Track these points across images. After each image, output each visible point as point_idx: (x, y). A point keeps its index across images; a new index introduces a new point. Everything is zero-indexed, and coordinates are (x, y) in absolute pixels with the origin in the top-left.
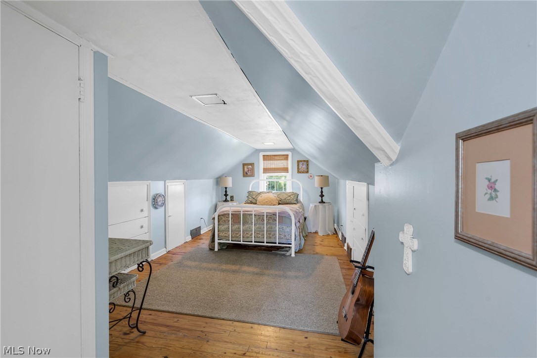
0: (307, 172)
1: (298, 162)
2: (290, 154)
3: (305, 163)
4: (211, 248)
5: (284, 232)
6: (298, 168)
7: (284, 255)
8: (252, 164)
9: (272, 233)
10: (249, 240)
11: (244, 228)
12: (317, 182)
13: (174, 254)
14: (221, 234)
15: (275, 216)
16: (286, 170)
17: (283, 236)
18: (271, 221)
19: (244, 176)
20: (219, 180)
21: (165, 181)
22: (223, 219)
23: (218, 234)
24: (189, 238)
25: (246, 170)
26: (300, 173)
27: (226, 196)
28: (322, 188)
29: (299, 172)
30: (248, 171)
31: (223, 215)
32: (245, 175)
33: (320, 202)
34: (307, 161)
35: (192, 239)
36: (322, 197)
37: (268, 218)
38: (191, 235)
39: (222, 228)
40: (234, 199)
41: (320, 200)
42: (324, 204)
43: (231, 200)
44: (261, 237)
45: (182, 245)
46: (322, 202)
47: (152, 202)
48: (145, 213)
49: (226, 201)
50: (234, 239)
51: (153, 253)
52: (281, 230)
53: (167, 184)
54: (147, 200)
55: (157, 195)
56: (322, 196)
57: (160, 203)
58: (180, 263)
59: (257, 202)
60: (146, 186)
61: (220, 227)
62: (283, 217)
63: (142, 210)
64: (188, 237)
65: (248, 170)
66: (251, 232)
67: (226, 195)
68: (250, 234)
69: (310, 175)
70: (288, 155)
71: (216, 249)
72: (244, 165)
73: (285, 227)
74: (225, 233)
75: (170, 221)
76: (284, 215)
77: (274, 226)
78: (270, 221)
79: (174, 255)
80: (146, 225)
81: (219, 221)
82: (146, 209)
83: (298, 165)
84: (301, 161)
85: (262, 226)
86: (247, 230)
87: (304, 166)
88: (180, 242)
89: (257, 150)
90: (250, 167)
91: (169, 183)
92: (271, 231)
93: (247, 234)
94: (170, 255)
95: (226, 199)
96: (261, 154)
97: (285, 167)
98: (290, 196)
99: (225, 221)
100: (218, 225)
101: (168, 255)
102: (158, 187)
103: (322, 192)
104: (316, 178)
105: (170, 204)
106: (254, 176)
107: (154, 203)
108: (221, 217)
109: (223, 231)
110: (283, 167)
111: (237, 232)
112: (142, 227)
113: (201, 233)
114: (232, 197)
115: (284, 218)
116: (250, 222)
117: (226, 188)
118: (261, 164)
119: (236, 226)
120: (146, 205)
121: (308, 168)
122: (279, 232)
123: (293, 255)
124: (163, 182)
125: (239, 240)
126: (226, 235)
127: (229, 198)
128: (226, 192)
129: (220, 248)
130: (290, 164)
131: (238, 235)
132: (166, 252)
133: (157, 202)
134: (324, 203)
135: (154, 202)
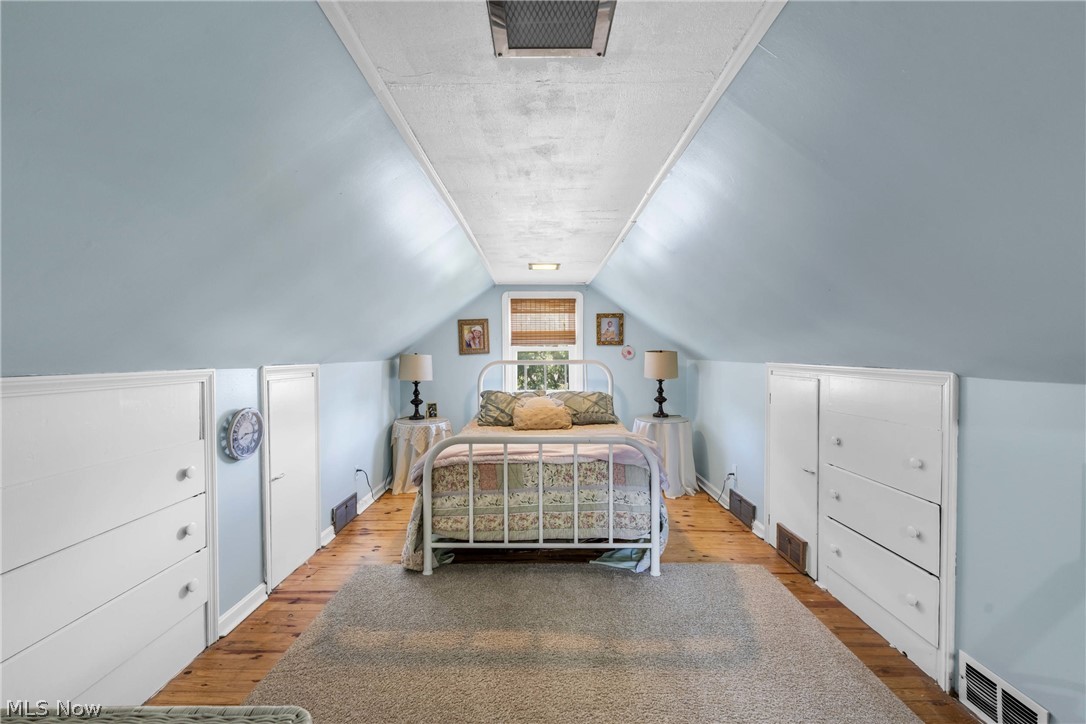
0: (621, 342)
1: (599, 316)
2: (578, 296)
3: (615, 321)
4: (411, 567)
5: (632, 510)
6: (599, 332)
7: (626, 573)
8: (483, 322)
9: (597, 513)
10: (530, 535)
11: (512, 503)
12: (650, 366)
13: (295, 601)
14: (442, 525)
15: (603, 466)
16: (569, 337)
17: (627, 521)
18: (592, 480)
19: (462, 352)
20: (398, 365)
21: (261, 368)
22: (449, 478)
23: (433, 525)
24: (328, 535)
25: (467, 336)
26: (604, 344)
27: (417, 406)
28: (660, 382)
29: (600, 342)
30: (474, 338)
31: (446, 467)
32: (465, 348)
33: (655, 416)
34: (620, 317)
35: (337, 533)
36: (661, 403)
37: (583, 471)
38: (334, 524)
39: (445, 504)
40: (438, 412)
41: (656, 410)
42: (666, 421)
43: (430, 416)
44: (563, 526)
45: (310, 562)
46: (661, 414)
47: (220, 440)
48: (196, 482)
49: (416, 417)
50: (481, 536)
51: (223, 612)
52: (622, 502)
53: (267, 377)
54: (202, 436)
55: (235, 414)
56: (661, 400)
57: (244, 443)
58: (327, 638)
59: (515, 420)
60: (198, 387)
61: (439, 502)
62: (624, 466)
63: (183, 474)
64: (325, 532)
65: (472, 337)
66: (533, 515)
67: (416, 402)
68: (531, 519)
69: (628, 348)
70: (574, 301)
71: (428, 572)
72: (462, 324)
73: (632, 495)
74: (456, 521)
75: (277, 495)
76: (627, 462)
77: (602, 493)
78: (588, 481)
79: (296, 607)
80: (197, 527)
81: (434, 486)
82: (197, 470)
83: (599, 326)
84: (606, 316)
85: (567, 496)
86: (520, 509)
87: (613, 328)
88: (303, 553)
89: (495, 286)
90: (478, 328)
91: (272, 375)
92: (591, 507)
93: (522, 519)
94: (284, 606)
95: (417, 411)
96: (507, 298)
97: (567, 329)
98: (596, 403)
99: (453, 484)
100: (433, 497)
101: (275, 605)
102: (236, 387)
103: (661, 390)
104: (649, 359)
105: (278, 441)
106: (488, 352)
107: (224, 443)
108: (442, 472)
109: (447, 515)
110: (561, 329)
111: (492, 516)
112: (184, 532)
113: (359, 512)
114: (432, 408)
115: (627, 469)
116: (530, 484)
117: (416, 384)
118: (506, 323)
119: (490, 498)
120: (199, 454)
121: (621, 333)
122: (615, 509)
123: (656, 572)
124: (254, 372)
125: (499, 538)
126: (459, 526)
127: (423, 409)
128: (416, 393)
129: (437, 564)
130: (581, 322)
131: (493, 525)
132: (266, 598)
133: (235, 440)
134: (667, 416)
135: (227, 438)
